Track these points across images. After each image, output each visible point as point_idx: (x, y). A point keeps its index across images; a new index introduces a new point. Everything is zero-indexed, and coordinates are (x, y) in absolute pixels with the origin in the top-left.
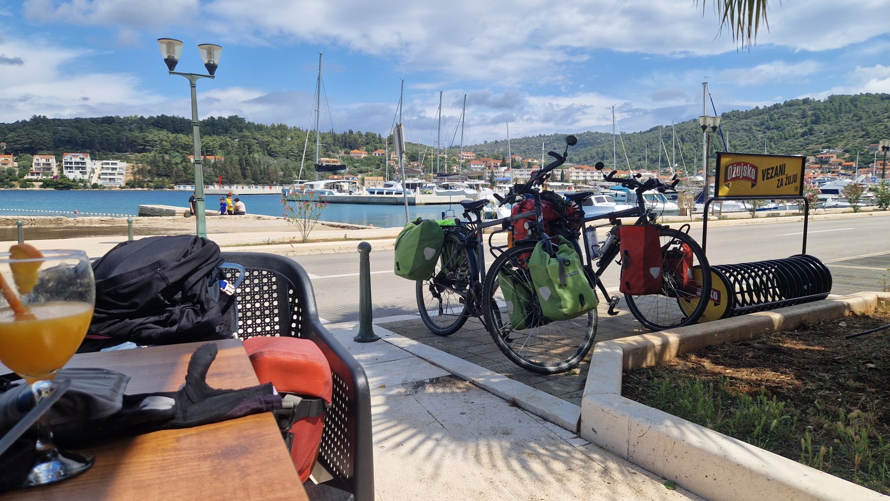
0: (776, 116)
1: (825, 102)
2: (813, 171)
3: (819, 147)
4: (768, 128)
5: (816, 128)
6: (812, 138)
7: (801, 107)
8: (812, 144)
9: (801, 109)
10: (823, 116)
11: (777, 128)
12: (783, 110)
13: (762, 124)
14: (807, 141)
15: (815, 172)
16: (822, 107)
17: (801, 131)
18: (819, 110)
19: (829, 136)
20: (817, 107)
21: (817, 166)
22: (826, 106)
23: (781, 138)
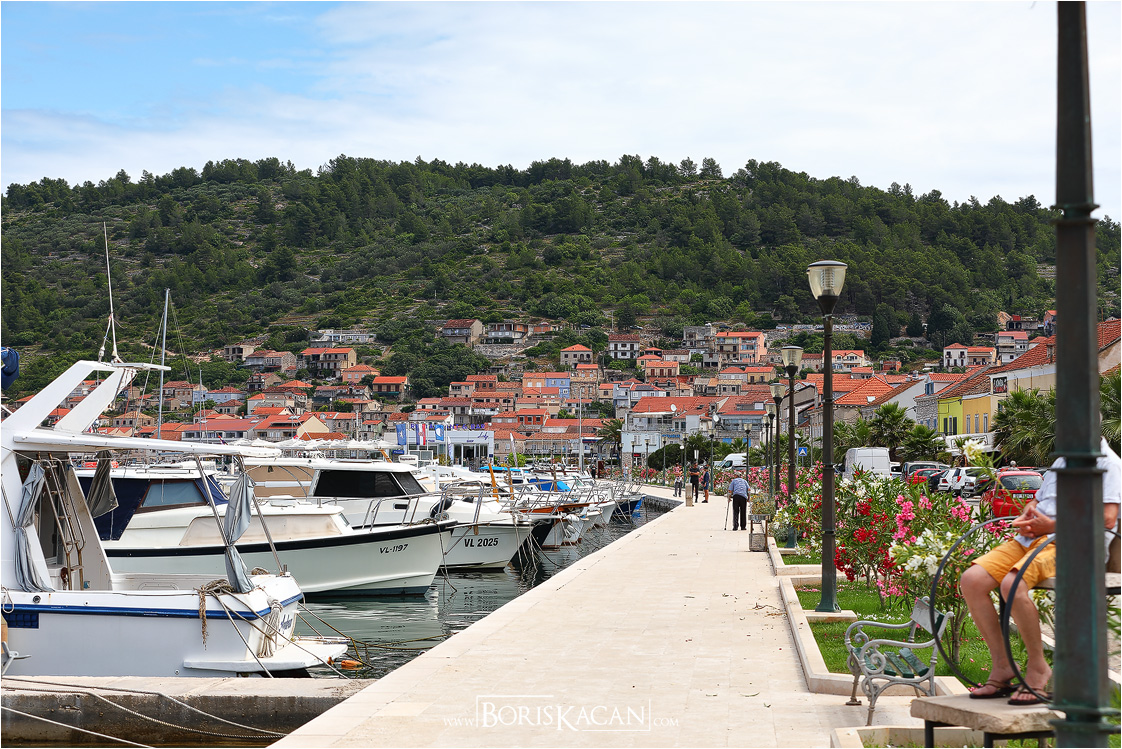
0: (180, 210)
1: (323, 176)
2: (291, 403)
3: (307, 323)
4: (157, 250)
5: (298, 259)
6: (288, 291)
7: (255, 187)
8: (286, 309)
9: (253, 194)
10: (317, 219)
11: (186, 250)
12: (200, 190)
13: (138, 233)
14: (273, 302)
15: (298, 405)
16: (314, 191)
17: (254, 264)
18: (306, 200)
19: (338, 288)
20: (301, 191)
21: (301, 384)
22: (323, 190)
23: (197, 283)
